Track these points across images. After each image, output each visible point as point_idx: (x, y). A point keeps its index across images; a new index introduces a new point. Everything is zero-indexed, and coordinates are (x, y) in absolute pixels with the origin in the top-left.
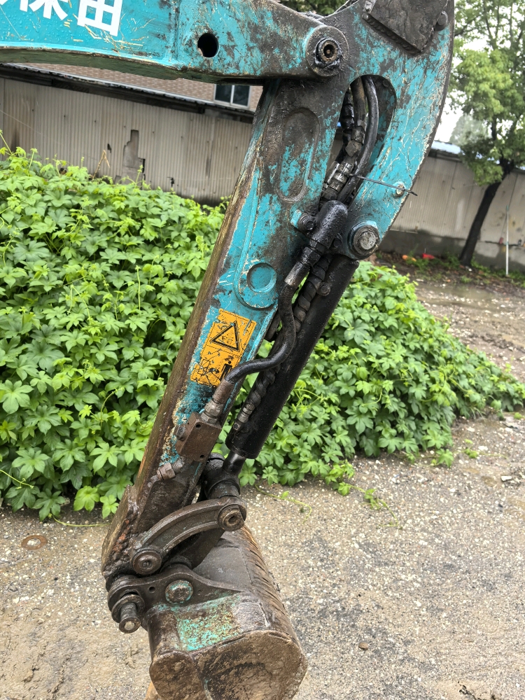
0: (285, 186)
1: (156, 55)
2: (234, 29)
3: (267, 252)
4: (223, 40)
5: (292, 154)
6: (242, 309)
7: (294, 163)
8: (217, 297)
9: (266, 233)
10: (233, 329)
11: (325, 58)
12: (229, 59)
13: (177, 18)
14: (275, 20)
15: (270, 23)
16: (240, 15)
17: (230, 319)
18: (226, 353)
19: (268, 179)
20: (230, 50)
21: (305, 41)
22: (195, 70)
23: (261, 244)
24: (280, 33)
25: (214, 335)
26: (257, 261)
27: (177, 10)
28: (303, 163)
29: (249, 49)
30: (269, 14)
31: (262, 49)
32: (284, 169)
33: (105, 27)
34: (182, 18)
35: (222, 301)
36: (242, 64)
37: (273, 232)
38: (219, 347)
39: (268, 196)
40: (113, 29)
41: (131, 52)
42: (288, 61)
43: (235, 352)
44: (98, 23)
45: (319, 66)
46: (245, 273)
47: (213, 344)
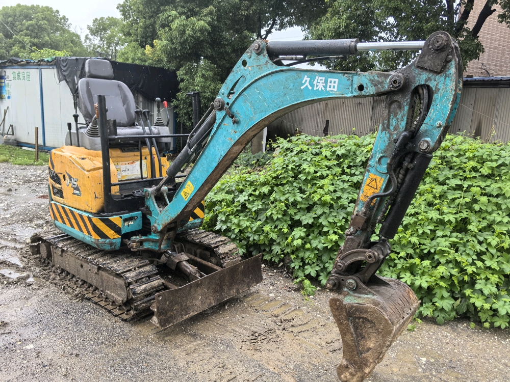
0: (392, 128)
1: (346, 94)
2: (367, 82)
3: (385, 152)
4: (365, 86)
5: (394, 117)
6: (378, 173)
7: (394, 119)
8: (369, 168)
9: (384, 145)
10: (375, 181)
11: (394, 84)
12: (367, 91)
13: (352, 82)
14: (378, 76)
15: (376, 78)
16: (368, 78)
17: (374, 177)
18: (373, 190)
19: (384, 126)
20: (367, 88)
21: (388, 81)
22: (358, 96)
23: (383, 149)
24: (380, 80)
25: (368, 183)
26: (381, 155)
27: (352, 80)
28: (398, 119)
29: (372, 87)
30: (376, 76)
31: (375, 86)
32: (391, 122)
33: (333, 89)
34: (354, 82)
35: (370, 170)
36: (370, 91)
37: (387, 144)
38: (370, 187)
39: (384, 132)
40: (335, 90)
41: (340, 94)
42: (383, 88)
43: (376, 190)
44: (332, 89)
45: (392, 87)
46: (377, 159)
47: (368, 186)
